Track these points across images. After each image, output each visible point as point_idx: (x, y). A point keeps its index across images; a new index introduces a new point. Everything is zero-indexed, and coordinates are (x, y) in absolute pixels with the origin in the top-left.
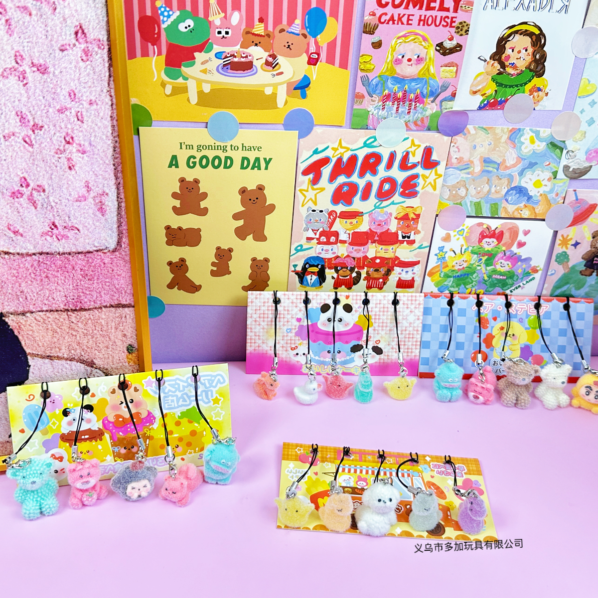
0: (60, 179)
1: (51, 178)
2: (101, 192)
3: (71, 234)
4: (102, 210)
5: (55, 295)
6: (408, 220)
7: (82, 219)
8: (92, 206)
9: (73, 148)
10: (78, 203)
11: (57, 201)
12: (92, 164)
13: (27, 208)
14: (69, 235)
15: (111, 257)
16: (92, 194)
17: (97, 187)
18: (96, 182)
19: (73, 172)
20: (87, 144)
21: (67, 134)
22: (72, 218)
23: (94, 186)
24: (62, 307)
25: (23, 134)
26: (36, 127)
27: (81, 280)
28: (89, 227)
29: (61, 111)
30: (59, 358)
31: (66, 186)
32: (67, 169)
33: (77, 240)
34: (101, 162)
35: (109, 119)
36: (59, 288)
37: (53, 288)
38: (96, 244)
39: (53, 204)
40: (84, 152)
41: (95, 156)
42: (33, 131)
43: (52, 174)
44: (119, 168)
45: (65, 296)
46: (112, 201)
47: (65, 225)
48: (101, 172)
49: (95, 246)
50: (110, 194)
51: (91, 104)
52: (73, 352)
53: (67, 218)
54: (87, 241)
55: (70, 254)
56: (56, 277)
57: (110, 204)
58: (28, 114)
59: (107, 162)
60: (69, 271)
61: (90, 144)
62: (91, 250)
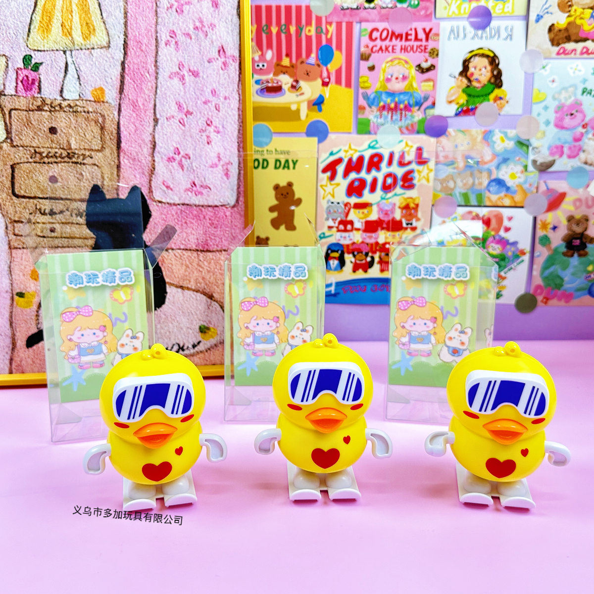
0: (201, 151)
1: (195, 150)
2: (227, 161)
3: (205, 191)
4: (227, 175)
5: (190, 238)
6: (410, 210)
7: (214, 181)
8: (221, 172)
9: (211, 129)
10: (211, 169)
11: (198, 166)
12: (223, 141)
13: (177, 170)
14: (204, 192)
15: (232, 211)
16: (222, 163)
17: (226, 158)
18: (225, 154)
19: (210, 146)
20: (221, 127)
21: (208, 119)
22: (206, 179)
23: (223, 157)
24: (194, 247)
25: (179, 117)
26: (188, 113)
27: (209, 228)
28: (217, 187)
29: (205, 103)
30: (188, 289)
31: (205, 155)
32: (206, 144)
33: (208, 196)
34: (229, 140)
35: (237, 110)
36: (193, 232)
37: (189, 231)
38: (222, 201)
39: (195, 168)
40: (218, 132)
41: (226, 136)
42: (186, 116)
43: (196, 147)
44: (241, 145)
45: (197, 239)
46: (235, 169)
47: (201, 184)
48: (229, 147)
49: (221, 202)
50: (234, 164)
51: (225, 98)
52: (199, 285)
53: (203, 180)
54: (215, 198)
55: (203, 206)
56: (192, 223)
57: (233, 171)
58: (184, 103)
59: (233, 140)
60: (202, 219)
61: (223, 127)
62: (218, 205)
